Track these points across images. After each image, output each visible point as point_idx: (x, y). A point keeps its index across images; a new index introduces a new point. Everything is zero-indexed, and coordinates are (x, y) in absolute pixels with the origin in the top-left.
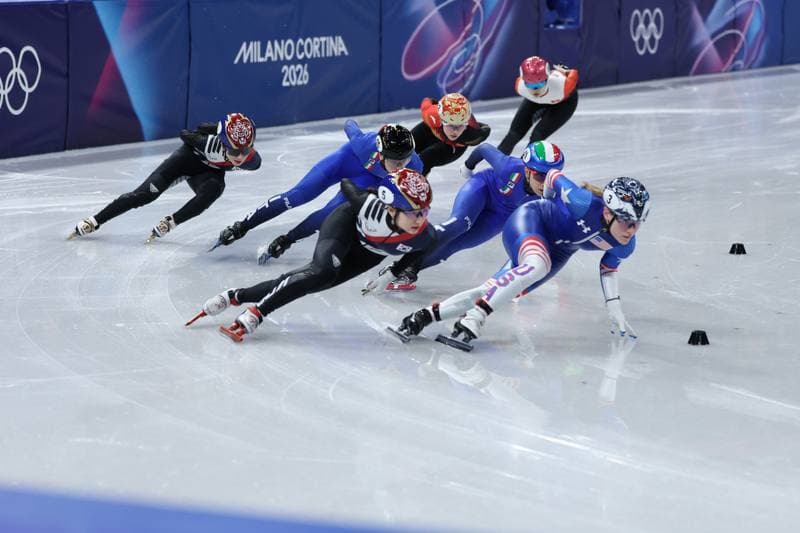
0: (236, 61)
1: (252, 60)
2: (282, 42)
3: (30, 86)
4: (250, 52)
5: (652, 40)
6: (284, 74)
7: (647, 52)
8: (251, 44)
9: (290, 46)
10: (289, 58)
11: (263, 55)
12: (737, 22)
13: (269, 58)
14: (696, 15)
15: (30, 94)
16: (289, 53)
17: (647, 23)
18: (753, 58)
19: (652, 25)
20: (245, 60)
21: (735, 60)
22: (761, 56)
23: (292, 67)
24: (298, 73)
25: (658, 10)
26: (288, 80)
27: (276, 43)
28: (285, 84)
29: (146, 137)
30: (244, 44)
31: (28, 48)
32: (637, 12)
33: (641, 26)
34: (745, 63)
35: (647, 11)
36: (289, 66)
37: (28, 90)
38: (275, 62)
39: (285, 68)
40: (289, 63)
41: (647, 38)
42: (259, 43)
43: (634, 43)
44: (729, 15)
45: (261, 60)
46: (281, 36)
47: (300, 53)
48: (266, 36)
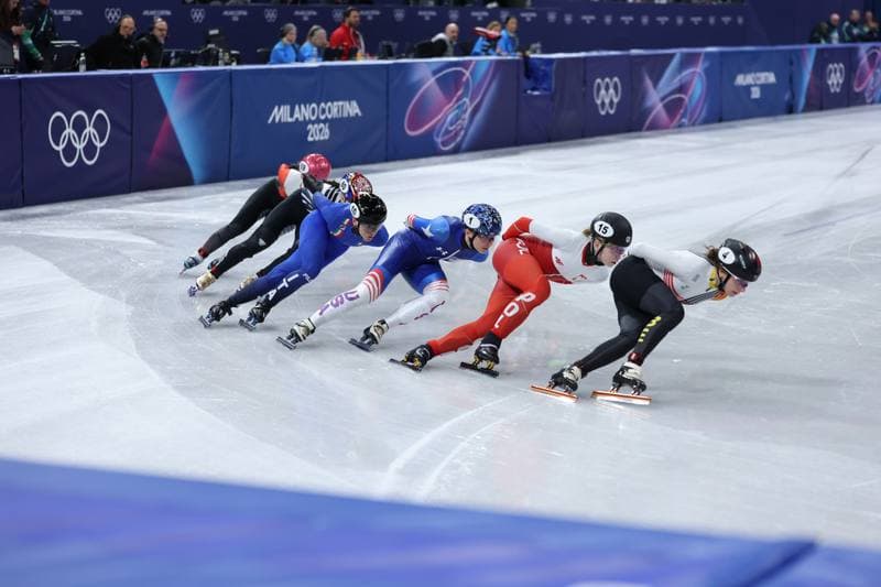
0: (270, 121)
1: (282, 121)
2: (308, 105)
3: (101, 141)
4: (281, 114)
5: (611, 102)
6: (309, 131)
7: (607, 113)
8: (282, 107)
9: (313, 109)
10: (313, 118)
11: (292, 116)
12: (682, 89)
13: (297, 119)
14: (648, 82)
15: (101, 148)
16: (313, 114)
17: (607, 89)
18: (696, 116)
19: (612, 91)
20: (277, 120)
21: (681, 118)
22: (704, 114)
23: (316, 126)
24: (321, 130)
25: (616, 79)
26: (312, 136)
27: (302, 106)
28: (310, 139)
29: (196, 182)
30: (277, 108)
31: (99, 112)
32: (599, 80)
33: (603, 92)
34: (690, 120)
35: (607, 80)
36: (313, 125)
37: (99, 145)
38: (301, 123)
39: (310, 126)
40: (313, 123)
41: (607, 101)
42: (289, 106)
43: (596, 105)
44: (676, 83)
45: (290, 120)
46: (306, 101)
47: (322, 115)
48: (294, 101)
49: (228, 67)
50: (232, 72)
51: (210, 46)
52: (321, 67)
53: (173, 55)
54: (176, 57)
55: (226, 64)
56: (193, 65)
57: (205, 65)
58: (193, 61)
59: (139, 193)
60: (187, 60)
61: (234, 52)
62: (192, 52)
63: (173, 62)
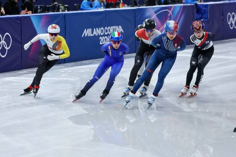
0: (83, 36)
1: (88, 36)
2: (99, 28)
3: (8, 47)
4: (87, 33)
6: (100, 40)
7: (234, 28)
8: (88, 29)
9: (102, 30)
10: (102, 34)
11: (92, 33)
13: (95, 35)
15: (8, 50)
16: (102, 32)
17: (233, 18)
20: (86, 35)
23: (103, 37)
24: (105, 39)
26: (102, 42)
27: (97, 29)
28: (101, 43)
30: (85, 30)
31: (7, 34)
32: (229, 14)
33: (231, 19)
35: (233, 13)
36: (102, 37)
37: (7, 48)
38: (97, 36)
40: (102, 36)
41: (233, 23)
42: (91, 29)
43: (229, 25)
45: (92, 35)
46: (99, 27)
47: (106, 32)
48: (93, 26)
49: (63, 12)
50: (65, 15)
51: (55, 3)
52: (105, 11)
53: (39, 7)
54: (40, 9)
55: (63, 11)
56: (48, 12)
57: (53, 12)
58: (48, 10)
59: (26, 70)
60: (45, 10)
61: (66, 5)
62: (48, 6)
63: (39, 11)
